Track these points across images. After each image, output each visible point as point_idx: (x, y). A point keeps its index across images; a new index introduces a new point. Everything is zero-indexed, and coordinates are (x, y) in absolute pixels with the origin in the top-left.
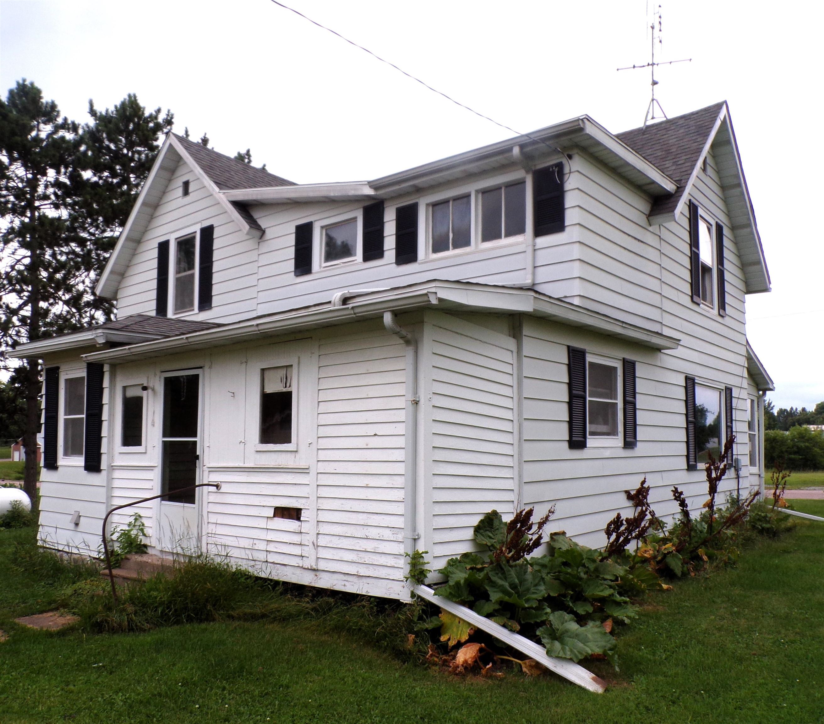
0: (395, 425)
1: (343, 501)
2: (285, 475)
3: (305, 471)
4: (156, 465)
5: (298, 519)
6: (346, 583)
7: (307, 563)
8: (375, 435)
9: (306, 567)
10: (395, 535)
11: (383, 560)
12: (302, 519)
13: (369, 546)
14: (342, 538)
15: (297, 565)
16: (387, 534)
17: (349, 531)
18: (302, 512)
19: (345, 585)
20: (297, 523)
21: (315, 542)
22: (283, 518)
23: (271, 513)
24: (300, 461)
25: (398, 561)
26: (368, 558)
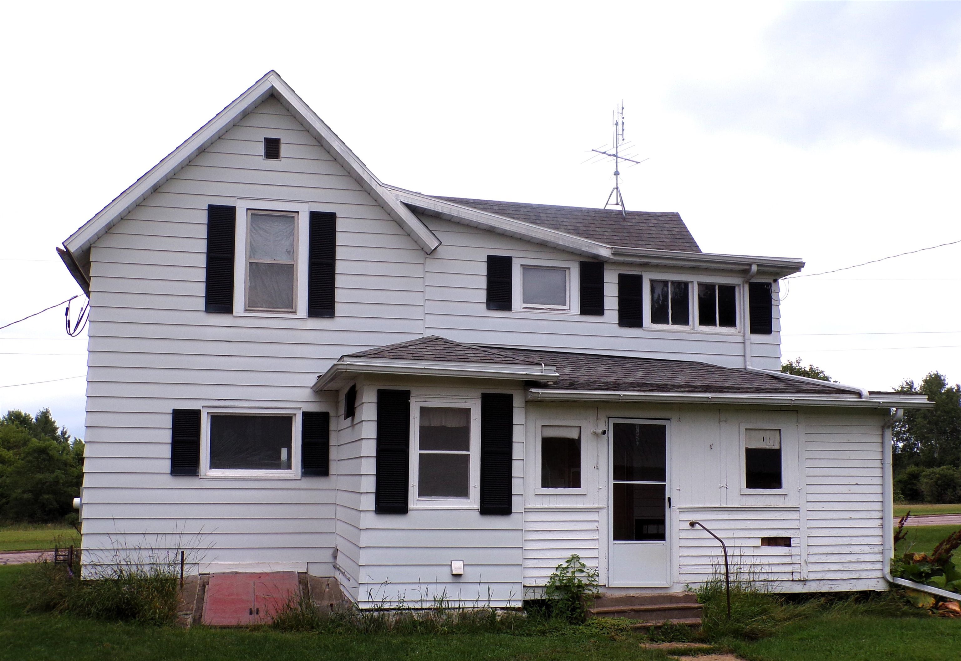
0: (871, 478)
1: (830, 530)
2: (773, 513)
3: (795, 509)
4: (605, 506)
5: (789, 545)
6: (832, 586)
7: (797, 577)
8: (857, 484)
9: (797, 579)
10: (872, 549)
11: (863, 566)
12: (792, 545)
13: (853, 558)
14: (828, 555)
15: (787, 579)
16: (867, 549)
17: (836, 550)
18: (792, 539)
19: (831, 588)
20: (787, 549)
21: (807, 560)
22: (769, 546)
23: (759, 543)
24: (790, 502)
25: (875, 565)
26: (851, 567)
